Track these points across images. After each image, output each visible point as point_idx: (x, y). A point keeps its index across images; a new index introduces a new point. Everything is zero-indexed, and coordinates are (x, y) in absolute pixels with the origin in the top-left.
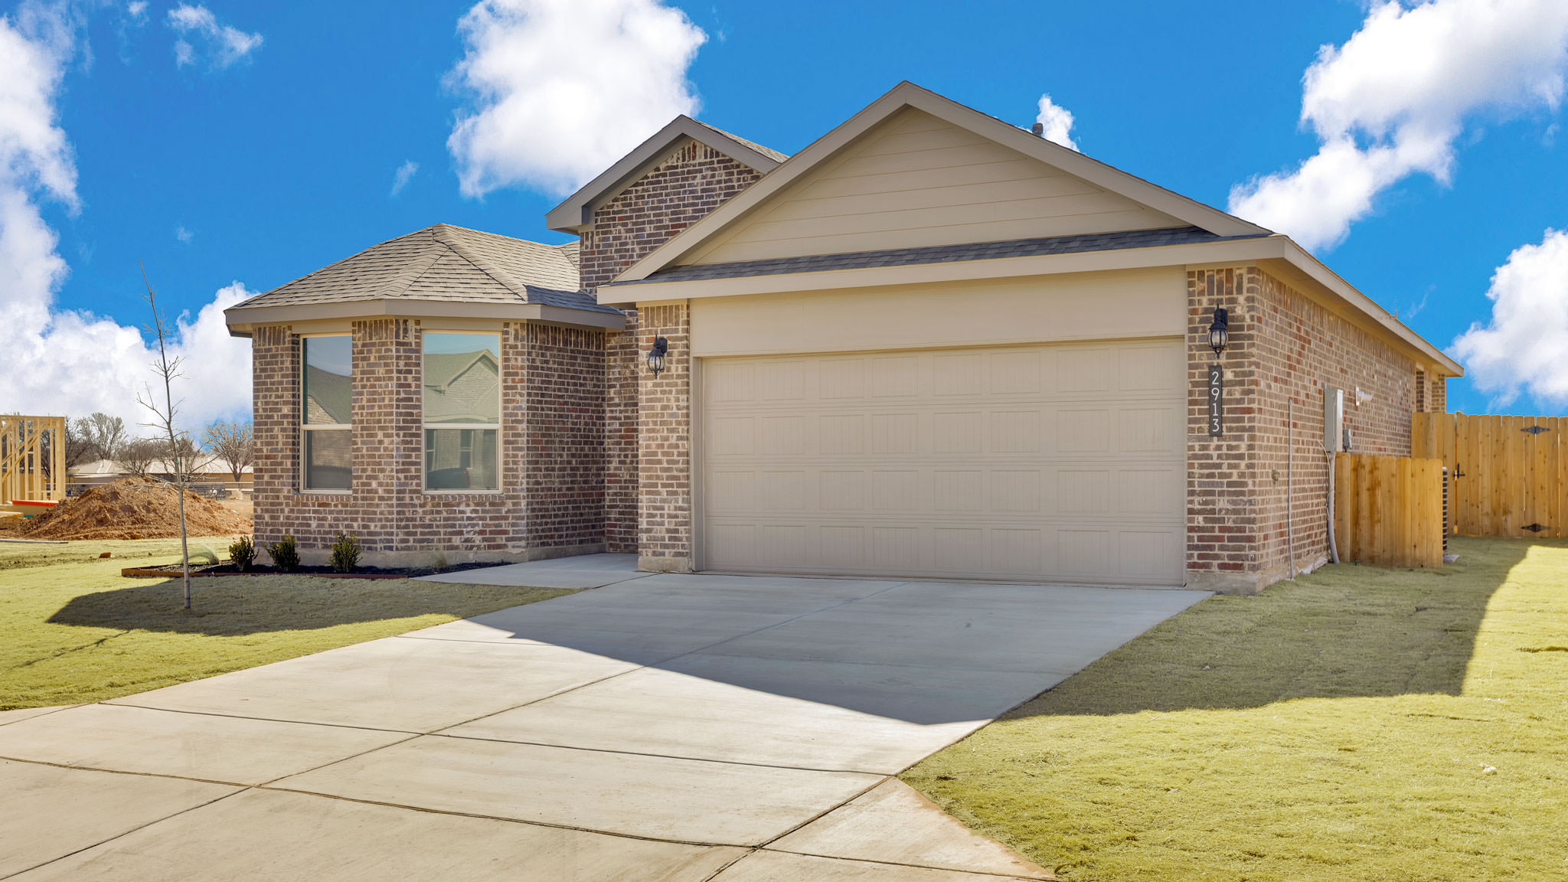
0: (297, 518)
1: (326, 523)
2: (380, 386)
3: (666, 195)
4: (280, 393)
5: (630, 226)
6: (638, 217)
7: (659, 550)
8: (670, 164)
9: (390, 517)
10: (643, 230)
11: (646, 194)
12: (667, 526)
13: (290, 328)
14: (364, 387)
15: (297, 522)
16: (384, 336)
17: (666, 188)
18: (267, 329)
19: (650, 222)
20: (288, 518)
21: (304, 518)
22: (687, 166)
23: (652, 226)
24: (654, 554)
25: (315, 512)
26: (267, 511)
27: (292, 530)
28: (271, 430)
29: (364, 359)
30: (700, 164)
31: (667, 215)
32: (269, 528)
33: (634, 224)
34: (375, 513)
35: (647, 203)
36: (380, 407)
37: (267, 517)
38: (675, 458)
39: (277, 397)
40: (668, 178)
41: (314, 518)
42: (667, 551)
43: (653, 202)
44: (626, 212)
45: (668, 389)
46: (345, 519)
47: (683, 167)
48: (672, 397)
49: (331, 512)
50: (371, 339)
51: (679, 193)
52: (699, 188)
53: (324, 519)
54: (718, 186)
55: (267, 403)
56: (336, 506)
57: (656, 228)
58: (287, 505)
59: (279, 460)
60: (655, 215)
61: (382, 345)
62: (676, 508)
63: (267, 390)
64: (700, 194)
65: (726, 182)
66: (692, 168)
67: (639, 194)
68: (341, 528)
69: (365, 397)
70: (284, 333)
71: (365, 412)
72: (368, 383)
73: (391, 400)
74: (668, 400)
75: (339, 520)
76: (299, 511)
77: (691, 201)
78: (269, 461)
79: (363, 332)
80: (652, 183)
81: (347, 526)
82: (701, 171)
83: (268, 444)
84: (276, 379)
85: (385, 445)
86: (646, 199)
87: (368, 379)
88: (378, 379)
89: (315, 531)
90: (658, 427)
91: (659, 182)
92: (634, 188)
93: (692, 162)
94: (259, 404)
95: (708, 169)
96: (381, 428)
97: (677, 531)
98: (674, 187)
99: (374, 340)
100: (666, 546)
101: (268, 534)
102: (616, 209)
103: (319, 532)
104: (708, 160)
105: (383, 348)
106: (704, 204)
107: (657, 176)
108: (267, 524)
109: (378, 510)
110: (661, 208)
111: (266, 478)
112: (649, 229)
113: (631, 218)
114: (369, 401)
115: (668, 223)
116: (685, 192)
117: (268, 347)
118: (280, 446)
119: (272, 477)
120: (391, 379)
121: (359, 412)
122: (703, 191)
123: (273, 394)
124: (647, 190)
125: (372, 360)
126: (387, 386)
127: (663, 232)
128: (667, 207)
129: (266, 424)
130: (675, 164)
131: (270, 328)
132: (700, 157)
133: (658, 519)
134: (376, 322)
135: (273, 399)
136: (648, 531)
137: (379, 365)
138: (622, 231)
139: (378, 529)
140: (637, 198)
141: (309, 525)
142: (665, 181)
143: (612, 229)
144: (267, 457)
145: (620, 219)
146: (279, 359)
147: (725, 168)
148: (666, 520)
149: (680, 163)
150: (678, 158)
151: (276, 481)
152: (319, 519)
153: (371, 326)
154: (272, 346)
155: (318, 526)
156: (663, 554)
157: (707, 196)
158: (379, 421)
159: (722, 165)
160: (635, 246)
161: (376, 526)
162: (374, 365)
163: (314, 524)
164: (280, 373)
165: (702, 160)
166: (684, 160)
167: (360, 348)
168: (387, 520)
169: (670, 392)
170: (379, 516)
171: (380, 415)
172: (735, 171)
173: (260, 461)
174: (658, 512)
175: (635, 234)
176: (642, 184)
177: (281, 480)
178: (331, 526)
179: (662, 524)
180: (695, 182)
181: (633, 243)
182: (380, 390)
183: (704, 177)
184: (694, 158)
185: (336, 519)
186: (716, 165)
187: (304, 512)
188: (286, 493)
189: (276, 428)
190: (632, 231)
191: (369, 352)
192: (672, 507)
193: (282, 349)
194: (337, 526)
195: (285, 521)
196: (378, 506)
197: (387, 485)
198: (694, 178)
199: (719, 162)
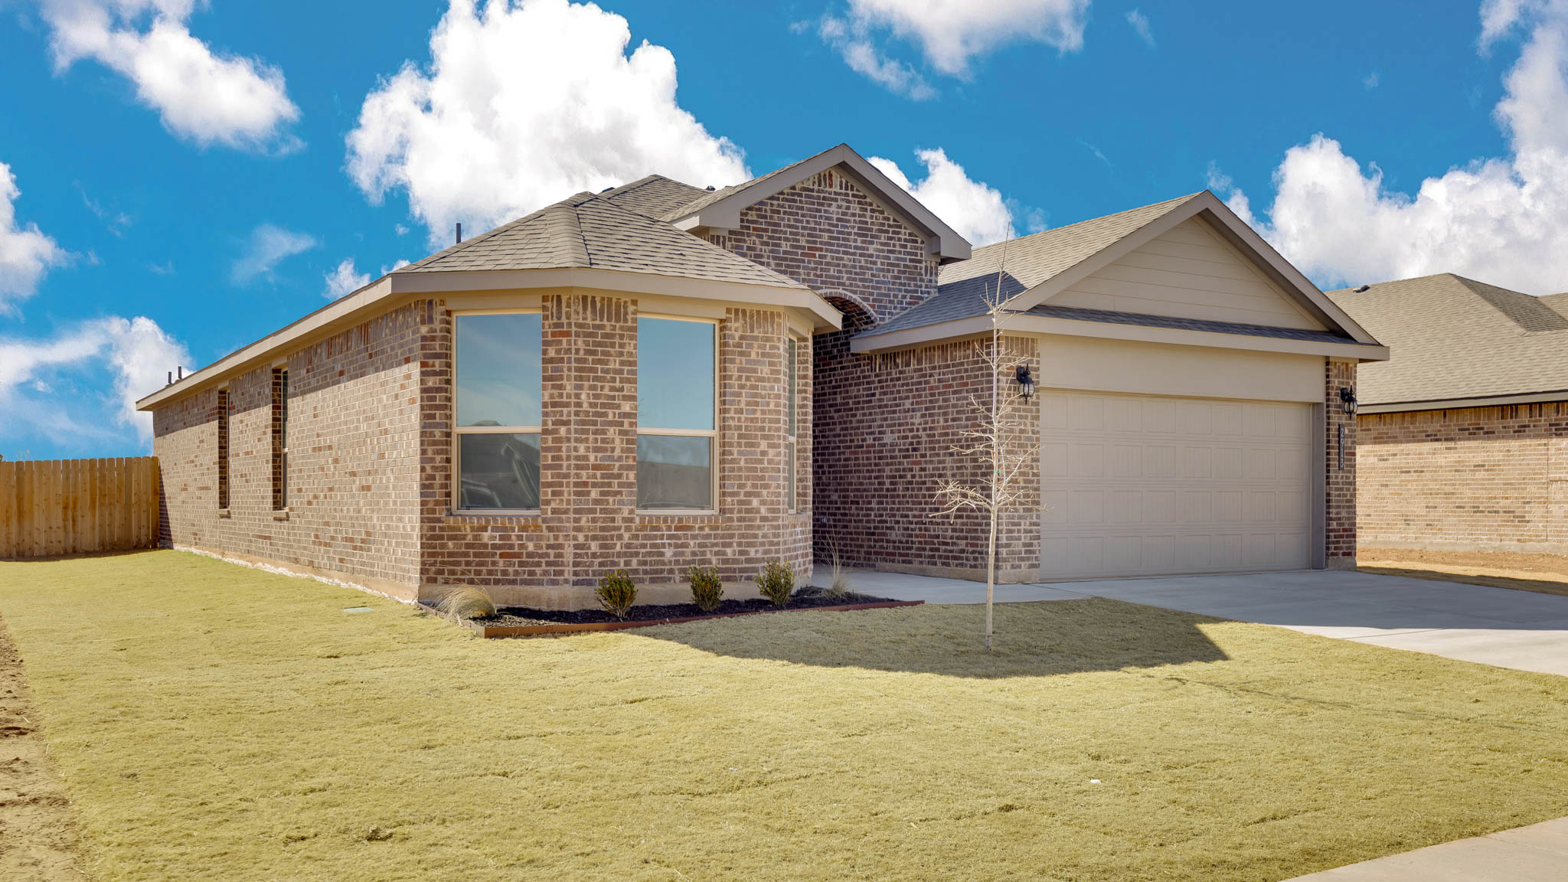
0: (644, 546)
1: (688, 551)
2: (764, 388)
3: (803, 216)
4: (617, 384)
5: (765, 239)
6: (774, 231)
7: (1017, 563)
8: (805, 186)
9: (775, 540)
10: (779, 245)
11: (782, 210)
12: (1023, 540)
13: (634, 302)
14: (742, 387)
15: (644, 550)
16: (770, 330)
17: (802, 208)
18: (598, 300)
19: (786, 239)
20: (628, 546)
21: (653, 546)
22: (823, 191)
23: (789, 244)
24: (1013, 567)
25: (670, 537)
26: (595, 538)
27: (634, 561)
28: (604, 432)
29: (742, 354)
30: (835, 193)
31: (803, 235)
32: (597, 561)
33: (770, 237)
34: (755, 536)
35: (783, 219)
36: (763, 412)
37: (594, 546)
38: (1030, 478)
39: (612, 389)
40: (803, 199)
41: (670, 544)
42: (1023, 563)
43: (789, 220)
44: (761, 223)
45: (1024, 414)
46: (716, 545)
47: (818, 192)
48: (1028, 422)
49: (694, 537)
50: (752, 331)
51: (815, 217)
52: (835, 216)
53: (683, 545)
54: (853, 218)
55: (596, 396)
56: (701, 529)
57: (793, 246)
58: (628, 529)
59: (616, 471)
60: (791, 233)
61: (766, 341)
62: (1031, 524)
63: (596, 379)
64: (835, 222)
65: (860, 216)
66: (827, 195)
67: (774, 208)
68: (709, 556)
69: (743, 399)
70: (625, 308)
71: (743, 416)
72: (748, 383)
73: (777, 405)
74: (1025, 425)
75: (707, 546)
76: (645, 537)
77: (827, 227)
78: (598, 473)
79: (741, 321)
80: (787, 200)
81: (717, 553)
82: (836, 200)
83: (597, 450)
84: (611, 366)
85: (770, 457)
86: (782, 215)
87: (748, 379)
88: (762, 380)
89: (670, 562)
90: (1016, 449)
91: (795, 201)
92: (769, 201)
93: (828, 189)
94: (583, 397)
95: (843, 200)
96: (764, 437)
97: (1031, 545)
98: (810, 210)
99: (756, 333)
100: (1022, 559)
101: (596, 568)
102: (750, 218)
103: (677, 562)
104: (843, 191)
105: (768, 344)
106: (839, 232)
107: (793, 194)
108: (594, 555)
109: (760, 533)
110: (797, 228)
111: (594, 494)
112: (785, 246)
113: (766, 230)
114: (748, 404)
115: (804, 244)
116: (821, 217)
117: (598, 322)
118: (617, 453)
119: (602, 494)
120: (777, 380)
121: (736, 416)
122: (838, 220)
123: (607, 385)
124: (783, 206)
125: (753, 356)
126: (772, 388)
127: (800, 251)
128: (804, 228)
129: (595, 423)
130: (811, 187)
131: (603, 299)
132: (836, 186)
133: (1016, 534)
134: (758, 312)
135: (606, 391)
136: (1008, 546)
137: (763, 363)
138: (757, 242)
139: (760, 555)
140: (773, 211)
141: (662, 554)
142: (801, 202)
143: (747, 239)
144: (596, 467)
145: (755, 229)
146: (617, 340)
147: (859, 203)
148: (1023, 535)
149: (816, 187)
150: (814, 182)
151: (611, 499)
152: (677, 546)
153: (752, 316)
154: (605, 322)
155: (675, 555)
156: (1020, 567)
157: (842, 226)
158: (762, 429)
159: (857, 200)
160: (771, 261)
161: (757, 551)
162: (756, 362)
163: (669, 553)
164: (618, 359)
165: (838, 190)
166: (820, 185)
167: (737, 340)
168: (772, 544)
169: (1026, 417)
170: (760, 540)
171: (763, 420)
172: (869, 208)
173: (584, 473)
174: (1016, 528)
175: (770, 248)
176: (778, 199)
177: (619, 497)
178: (694, 554)
179: (1019, 539)
180: (831, 209)
181: (768, 257)
182: (763, 392)
183: (839, 207)
184: (831, 186)
185: (700, 545)
186: (850, 198)
187: (655, 537)
188: (626, 514)
189: (612, 429)
190: (767, 244)
191: (750, 346)
192: (1028, 523)
193: (621, 328)
194: (703, 553)
195: (624, 550)
196: (759, 528)
197: (772, 503)
198: (830, 205)
199: (853, 196)
